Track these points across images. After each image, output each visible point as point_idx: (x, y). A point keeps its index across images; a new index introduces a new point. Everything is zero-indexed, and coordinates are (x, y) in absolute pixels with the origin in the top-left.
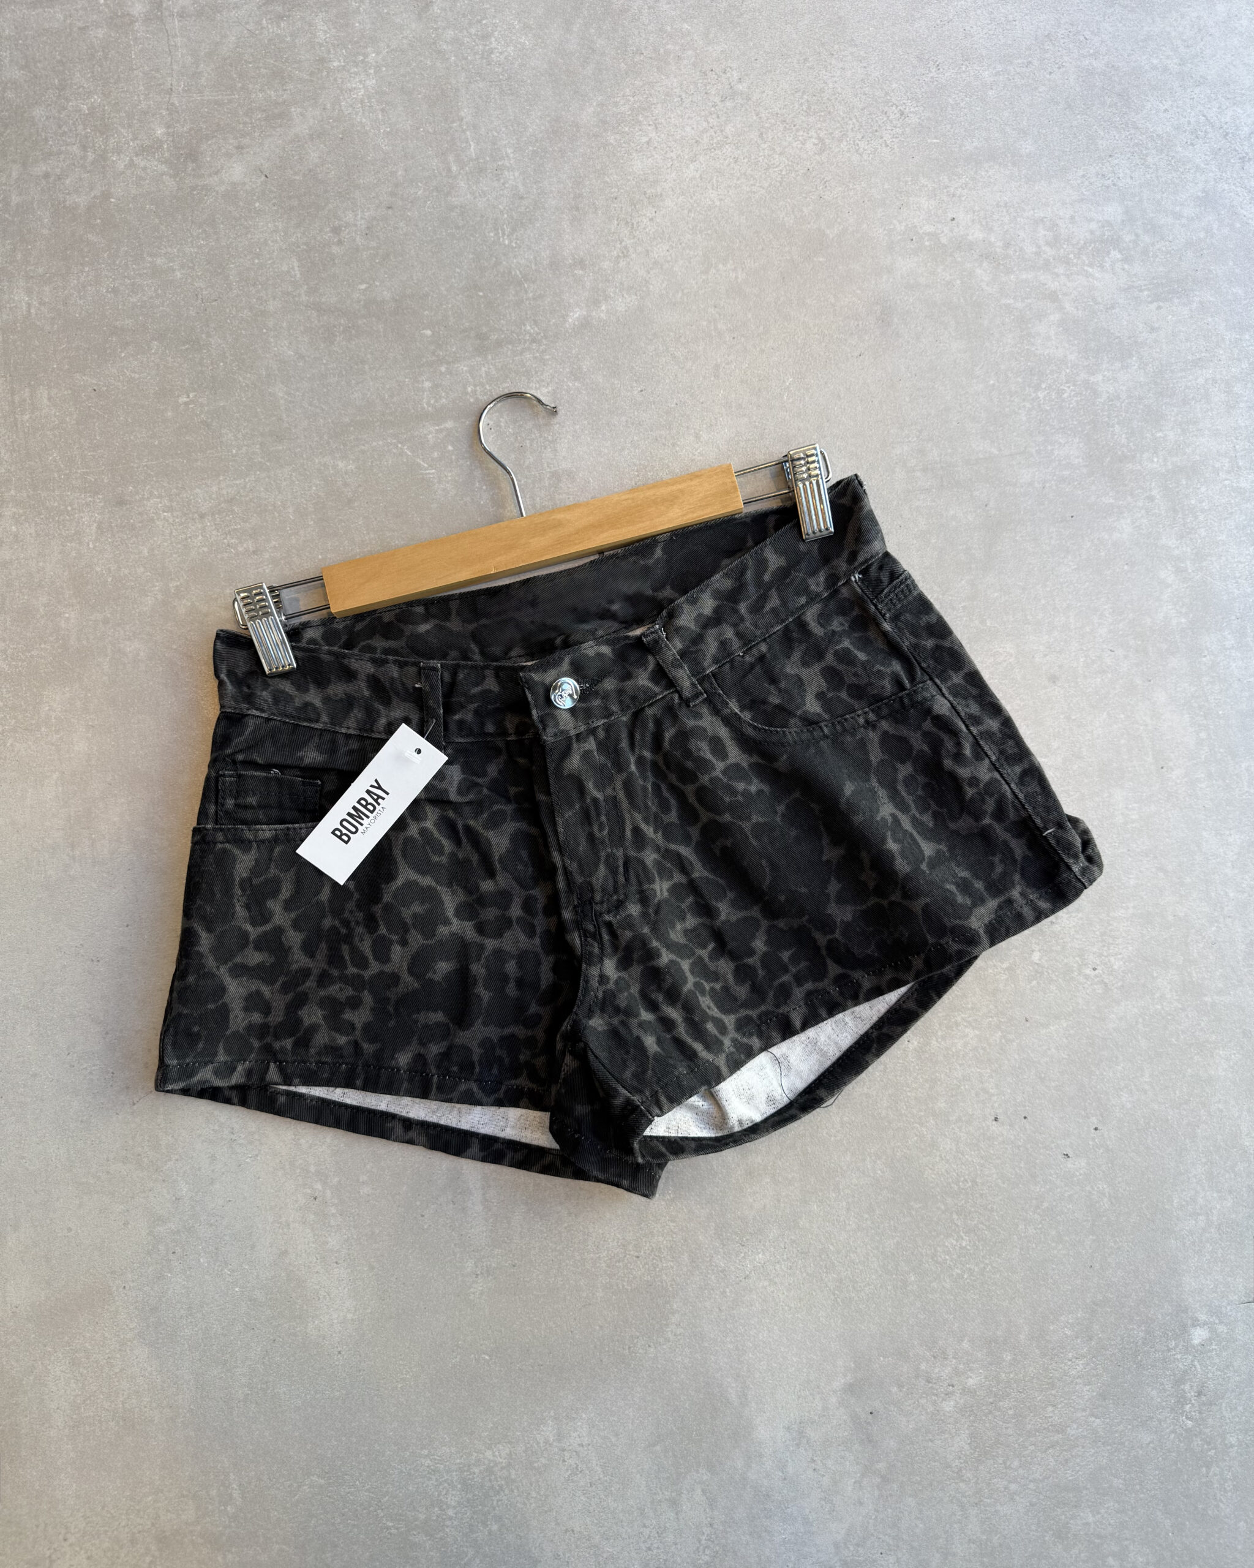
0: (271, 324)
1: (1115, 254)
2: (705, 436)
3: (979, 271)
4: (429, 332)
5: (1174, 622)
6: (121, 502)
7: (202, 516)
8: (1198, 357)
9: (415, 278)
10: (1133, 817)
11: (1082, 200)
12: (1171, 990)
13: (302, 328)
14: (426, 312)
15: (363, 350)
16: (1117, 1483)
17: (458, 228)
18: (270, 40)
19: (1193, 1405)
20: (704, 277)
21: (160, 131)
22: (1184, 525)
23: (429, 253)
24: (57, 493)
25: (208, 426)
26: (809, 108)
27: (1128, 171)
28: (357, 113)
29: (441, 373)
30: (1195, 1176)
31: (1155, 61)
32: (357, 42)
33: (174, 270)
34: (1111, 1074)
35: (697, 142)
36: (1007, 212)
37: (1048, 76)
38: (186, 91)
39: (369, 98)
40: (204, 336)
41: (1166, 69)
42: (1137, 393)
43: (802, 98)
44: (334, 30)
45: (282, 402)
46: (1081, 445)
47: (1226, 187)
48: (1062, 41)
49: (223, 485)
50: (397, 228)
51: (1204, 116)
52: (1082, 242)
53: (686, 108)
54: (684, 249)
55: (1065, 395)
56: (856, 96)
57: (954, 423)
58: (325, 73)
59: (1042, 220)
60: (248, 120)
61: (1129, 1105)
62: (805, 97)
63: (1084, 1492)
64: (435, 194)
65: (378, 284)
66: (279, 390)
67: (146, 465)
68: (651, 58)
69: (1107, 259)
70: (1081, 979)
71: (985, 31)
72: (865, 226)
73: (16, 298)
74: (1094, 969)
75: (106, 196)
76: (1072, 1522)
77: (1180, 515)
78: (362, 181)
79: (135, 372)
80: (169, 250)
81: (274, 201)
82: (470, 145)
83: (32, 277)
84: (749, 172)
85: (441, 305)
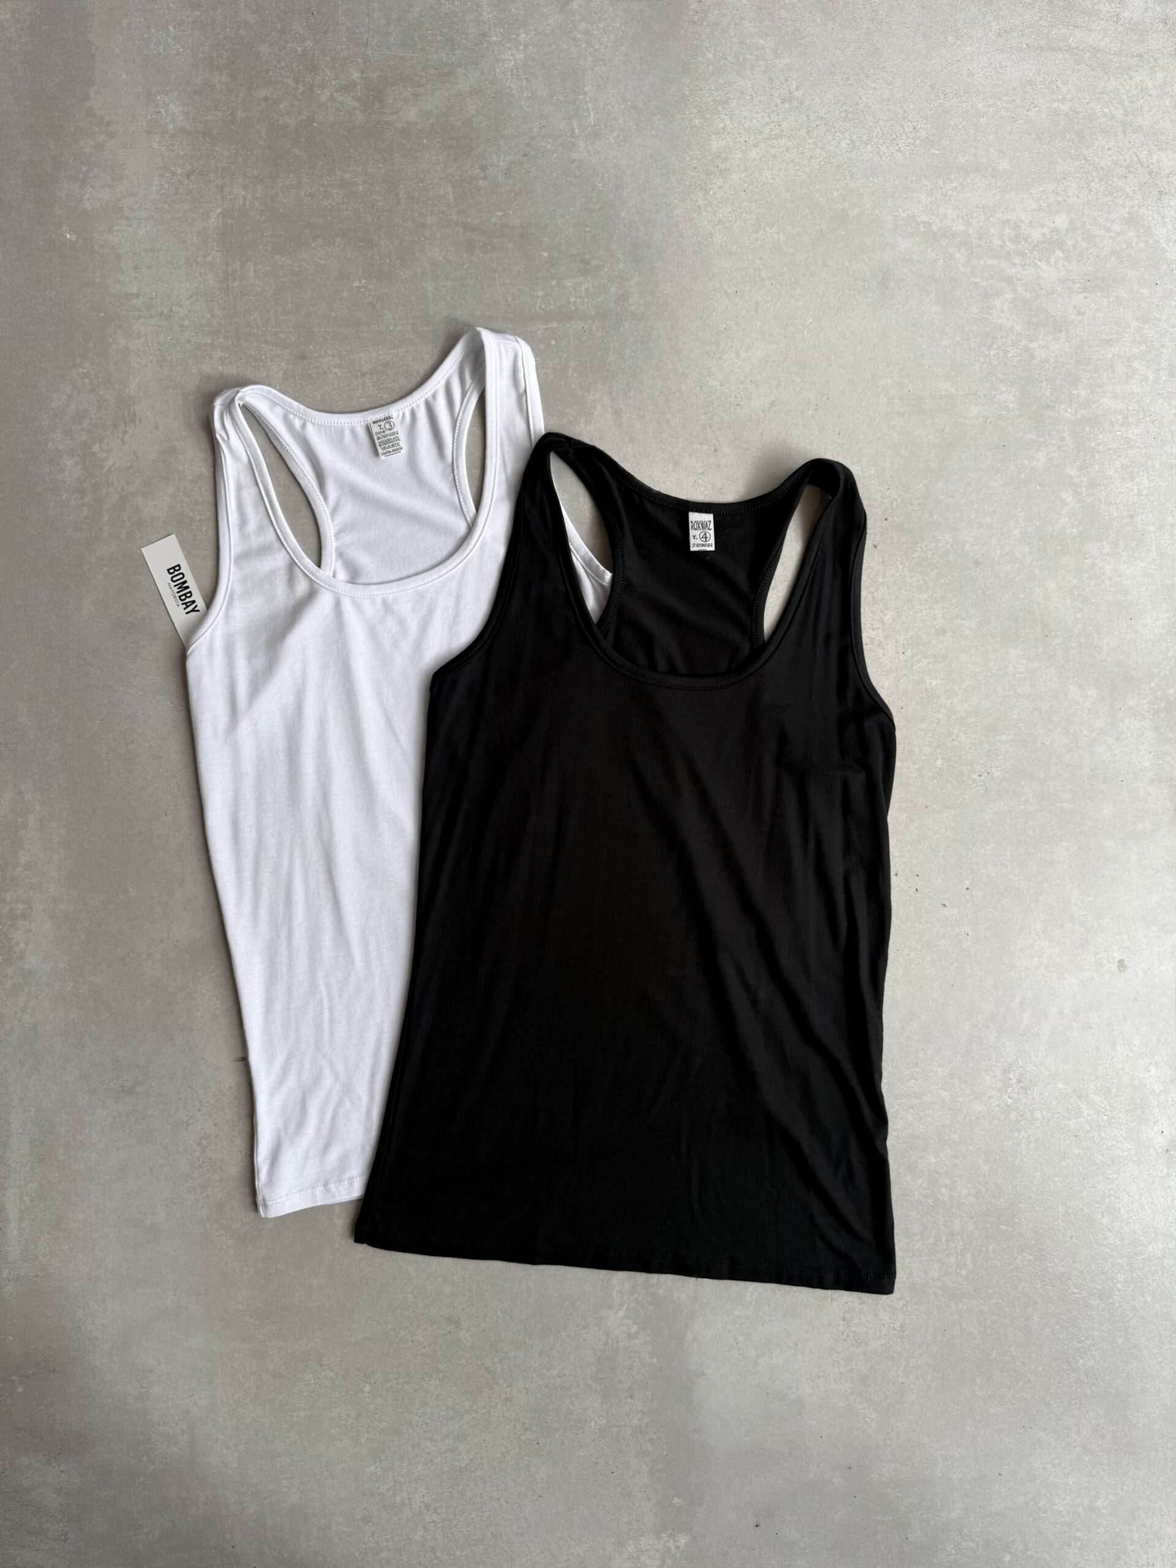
0: (428, 234)
1: (1059, 254)
2: (743, 355)
3: (958, 255)
4: (546, 254)
5: (1068, 531)
6: (303, 357)
7: (363, 375)
8: (1110, 337)
9: (539, 211)
10: (1022, 670)
11: (1039, 210)
12: (1033, 796)
13: (451, 240)
14: (546, 239)
15: (495, 262)
16: (955, 1137)
17: (575, 177)
18: (445, 14)
19: (1014, 1088)
20: (755, 236)
21: (356, 75)
22: (1084, 461)
23: (552, 194)
24: (255, 344)
25: (373, 306)
26: (847, 116)
27: (1076, 193)
28: (507, 80)
29: (552, 286)
30: (1034, 930)
31: (1106, 110)
32: (512, 24)
33: (358, 184)
34: (983, 852)
35: (760, 132)
36: (984, 212)
37: (1025, 112)
38: (378, 46)
39: (517, 69)
40: (376, 238)
41: (1113, 117)
42: (1062, 360)
43: (842, 107)
44: (495, 12)
45: (430, 294)
46: (1017, 394)
47: (1146, 212)
48: (1039, 87)
49: (381, 352)
50: (530, 172)
51: (1136, 156)
52: (1035, 241)
53: (754, 105)
54: (742, 212)
55: (1010, 355)
56: (882, 110)
57: (927, 367)
58: (485, 45)
59: (1008, 221)
60: (423, 74)
61: (993, 875)
62: (845, 107)
63: (931, 1141)
64: (560, 149)
65: (511, 213)
66: (430, 286)
67: (324, 332)
68: (732, 63)
69: (1052, 256)
70: (970, 782)
71: (983, 72)
72: (877, 211)
73: (235, 192)
74: (980, 776)
75: (311, 120)
76: (919, 1161)
77: (1082, 453)
78: (506, 132)
79: (321, 259)
80: (356, 168)
81: (439, 140)
82: (590, 114)
83: (249, 177)
84: (796, 160)
85: (557, 234)
